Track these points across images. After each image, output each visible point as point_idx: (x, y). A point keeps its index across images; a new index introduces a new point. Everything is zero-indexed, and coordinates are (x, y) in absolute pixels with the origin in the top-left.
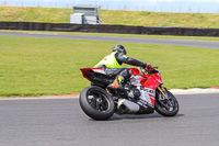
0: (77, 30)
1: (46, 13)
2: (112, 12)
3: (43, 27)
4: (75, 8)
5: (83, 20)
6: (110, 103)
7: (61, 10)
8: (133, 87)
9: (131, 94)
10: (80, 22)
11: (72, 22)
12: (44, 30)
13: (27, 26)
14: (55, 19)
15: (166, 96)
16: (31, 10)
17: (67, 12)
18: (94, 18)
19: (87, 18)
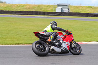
0: (59, 15)
1: (45, 7)
2: (75, 7)
3: (44, 13)
4: (58, 5)
5: (62, 10)
6: (47, 48)
7: (52, 6)
8: (59, 41)
9: (57, 44)
10: (60, 11)
11: (57, 11)
12: (44, 15)
13: (37, 13)
14: (49, 10)
15: (75, 45)
16: (39, 6)
17: (55, 7)
18: (67, 10)
19: (64, 9)
